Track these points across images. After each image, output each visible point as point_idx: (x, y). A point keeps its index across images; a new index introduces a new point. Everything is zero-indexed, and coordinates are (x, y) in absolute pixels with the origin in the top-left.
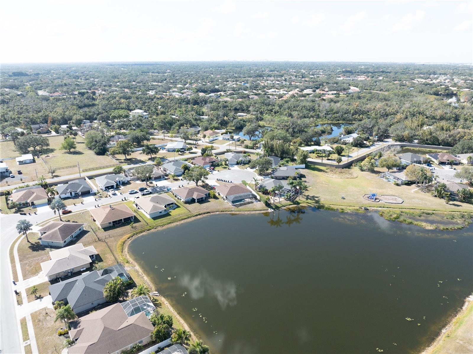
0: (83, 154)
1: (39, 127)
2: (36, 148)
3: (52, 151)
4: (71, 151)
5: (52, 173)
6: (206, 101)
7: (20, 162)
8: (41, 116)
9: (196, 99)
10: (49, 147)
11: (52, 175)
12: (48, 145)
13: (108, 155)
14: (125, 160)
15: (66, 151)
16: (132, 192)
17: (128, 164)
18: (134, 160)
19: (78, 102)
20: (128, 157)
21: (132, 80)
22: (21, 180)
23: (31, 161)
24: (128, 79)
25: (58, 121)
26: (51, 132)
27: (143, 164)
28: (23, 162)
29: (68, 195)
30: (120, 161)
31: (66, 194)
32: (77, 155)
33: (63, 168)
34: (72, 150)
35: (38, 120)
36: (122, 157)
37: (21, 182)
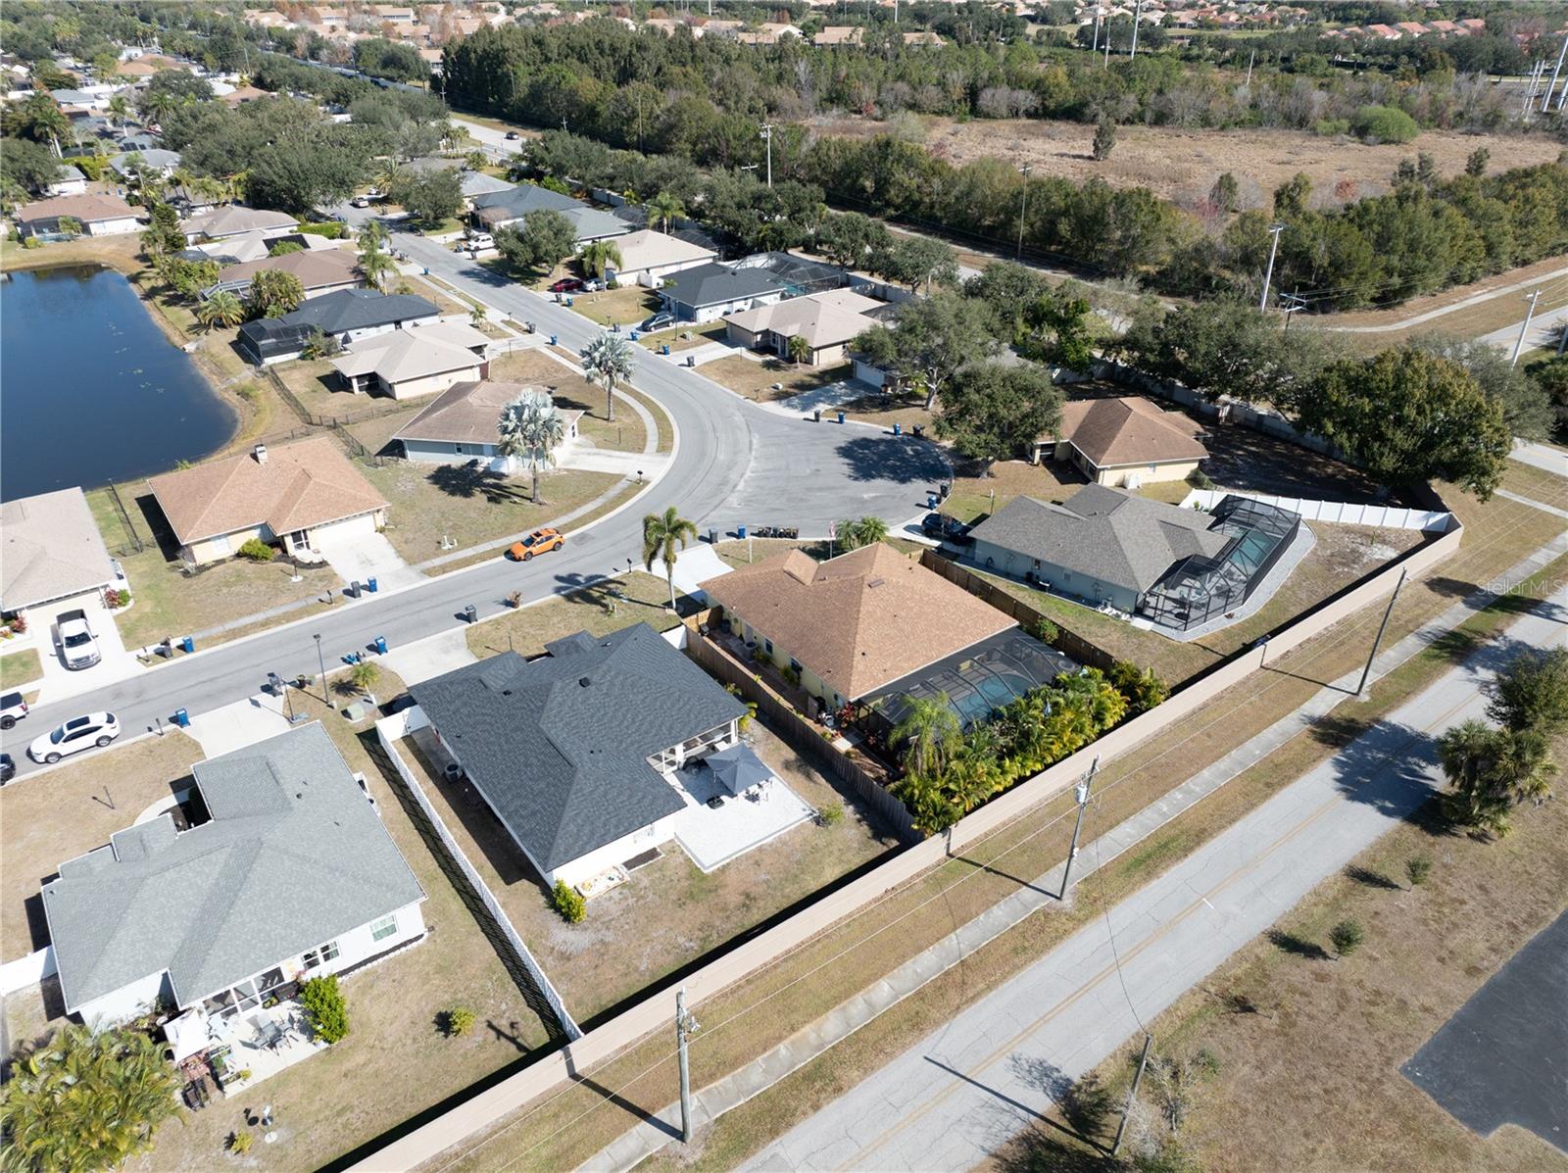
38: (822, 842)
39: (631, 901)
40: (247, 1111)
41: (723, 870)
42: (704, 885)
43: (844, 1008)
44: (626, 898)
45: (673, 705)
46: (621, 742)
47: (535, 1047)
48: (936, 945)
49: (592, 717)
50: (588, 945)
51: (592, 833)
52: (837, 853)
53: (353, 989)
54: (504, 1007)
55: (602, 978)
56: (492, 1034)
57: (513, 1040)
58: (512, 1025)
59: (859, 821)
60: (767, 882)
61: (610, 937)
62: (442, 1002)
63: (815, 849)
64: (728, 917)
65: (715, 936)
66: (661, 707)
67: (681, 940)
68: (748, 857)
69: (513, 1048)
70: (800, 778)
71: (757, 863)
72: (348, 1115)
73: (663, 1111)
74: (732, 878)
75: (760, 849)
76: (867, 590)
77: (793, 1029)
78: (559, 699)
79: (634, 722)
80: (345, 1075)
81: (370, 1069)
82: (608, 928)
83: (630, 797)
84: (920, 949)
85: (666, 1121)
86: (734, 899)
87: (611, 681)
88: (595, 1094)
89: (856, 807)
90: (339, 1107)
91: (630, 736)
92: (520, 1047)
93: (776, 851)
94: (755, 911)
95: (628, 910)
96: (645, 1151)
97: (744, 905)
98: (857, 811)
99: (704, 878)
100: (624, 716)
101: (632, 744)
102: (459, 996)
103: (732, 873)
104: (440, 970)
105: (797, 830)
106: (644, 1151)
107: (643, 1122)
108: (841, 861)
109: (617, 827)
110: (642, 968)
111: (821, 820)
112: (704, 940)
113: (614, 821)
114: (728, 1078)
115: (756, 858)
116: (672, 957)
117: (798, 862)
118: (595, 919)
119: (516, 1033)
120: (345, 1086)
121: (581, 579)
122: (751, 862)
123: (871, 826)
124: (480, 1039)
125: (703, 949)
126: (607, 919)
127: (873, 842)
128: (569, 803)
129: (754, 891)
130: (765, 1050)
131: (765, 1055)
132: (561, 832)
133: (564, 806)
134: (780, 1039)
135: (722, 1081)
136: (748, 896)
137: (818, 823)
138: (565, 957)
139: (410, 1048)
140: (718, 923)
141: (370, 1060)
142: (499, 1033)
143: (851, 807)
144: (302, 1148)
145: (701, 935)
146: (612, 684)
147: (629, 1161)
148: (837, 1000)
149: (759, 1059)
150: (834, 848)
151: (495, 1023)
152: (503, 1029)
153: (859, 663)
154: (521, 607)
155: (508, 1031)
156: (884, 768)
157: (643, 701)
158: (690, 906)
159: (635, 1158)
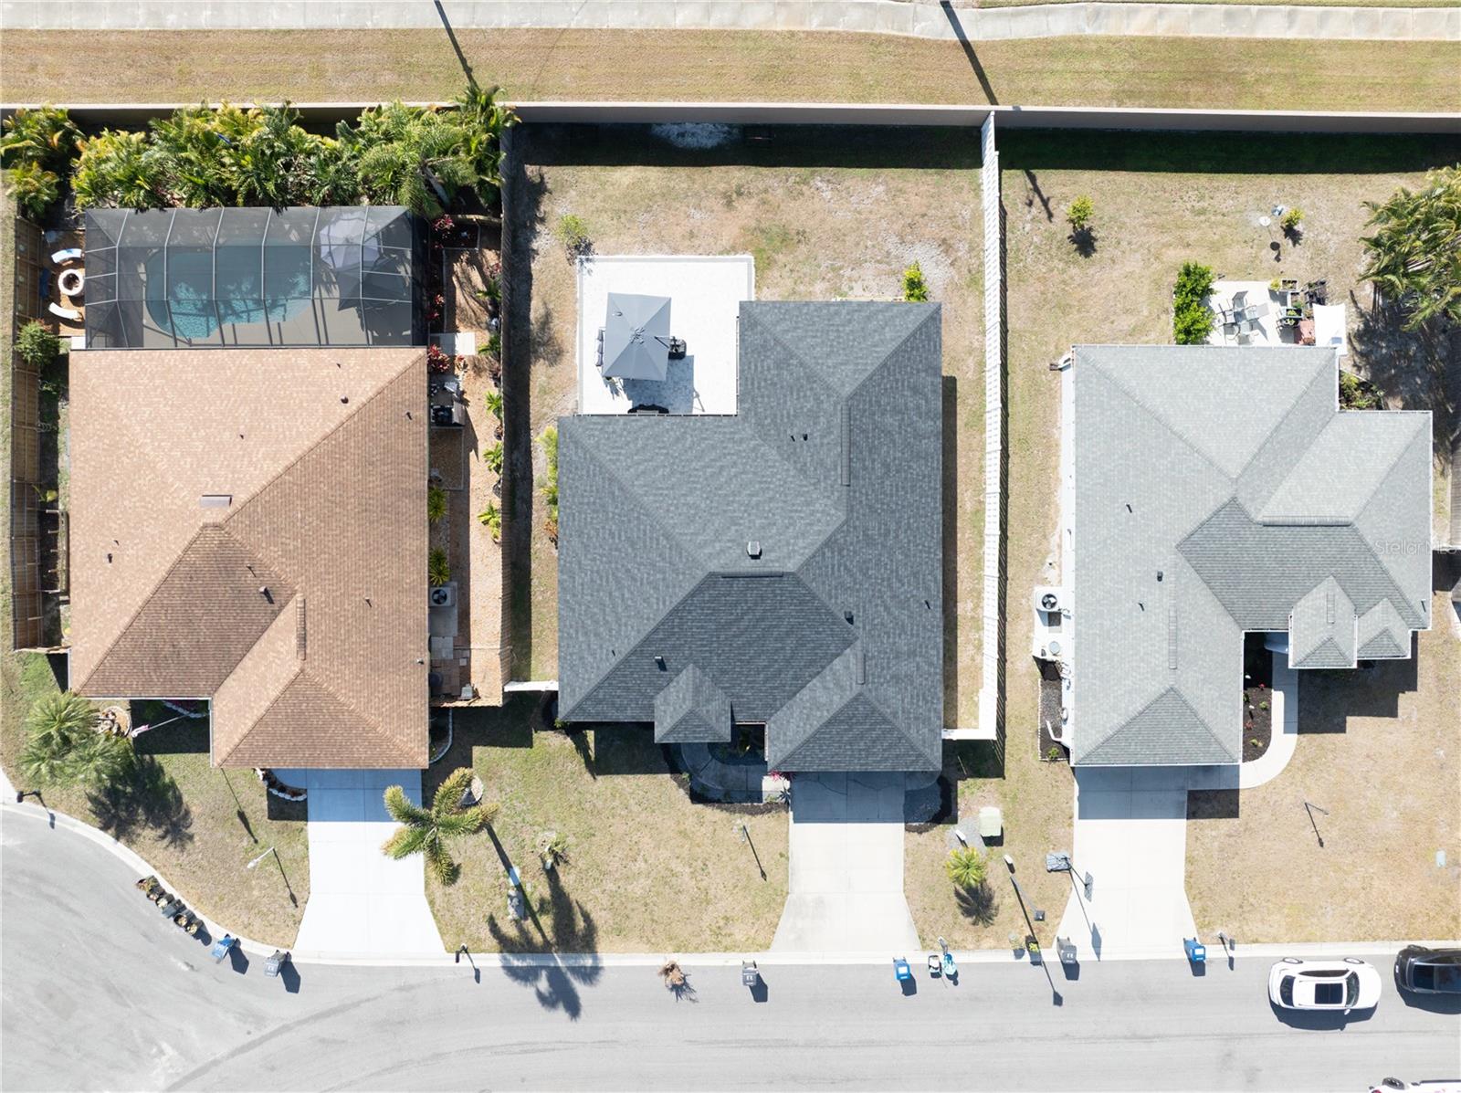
38: (605, 218)
39: (847, 272)
40: (1278, 259)
41: (733, 249)
42: (764, 243)
43: (733, 24)
44: (850, 279)
45: (655, 470)
46: (754, 449)
47: (1019, 172)
48: (597, 26)
49: (771, 499)
50: (918, 245)
51: (869, 318)
52: (600, 196)
53: (1153, 335)
54: (1028, 227)
55: (925, 201)
56: (1051, 205)
57: (1037, 190)
58: (1030, 204)
59: (542, 220)
60: (697, 207)
61: (891, 244)
62: (1079, 269)
63: (618, 214)
64: (766, 191)
65: (792, 180)
66: (672, 473)
67: (828, 195)
68: (694, 249)
69: (1039, 182)
70: (556, 324)
71: (692, 235)
72: (1198, 205)
73: (948, 39)
74: (730, 232)
75: (676, 251)
76: (241, 497)
77: (792, 34)
78: (801, 543)
79: (722, 468)
80: (1189, 245)
81: (1167, 238)
82: (888, 253)
83: (801, 339)
84: (617, 33)
85: (950, 28)
86: (746, 208)
87: (717, 539)
88: (994, 90)
89: (529, 241)
90: (1202, 218)
91: (738, 453)
92: (1033, 179)
93: (661, 239)
94: (734, 183)
95: (858, 264)
96: (981, 14)
97: (740, 194)
98: (534, 233)
99: (758, 253)
100: (728, 482)
101: (741, 441)
102: (1061, 265)
103: (725, 241)
104: (1065, 309)
105: (619, 249)
106: (983, 16)
107: (969, 39)
108: (603, 184)
109: (837, 313)
110: (881, 188)
111: (582, 248)
112: (805, 182)
113: (837, 320)
114: (877, 31)
115: (691, 242)
116: (847, 184)
117: (648, 210)
118: (894, 273)
119: (1031, 194)
120: (1193, 236)
121: (543, 984)
122: (697, 242)
123: (536, 204)
124: (1062, 207)
125: (812, 174)
126: (883, 266)
127: (549, 186)
128: (878, 363)
129: (718, 204)
130: (830, 33)
131: (832, 29)
132: (905, 335)
133: (884, 365)
134: (809, 34)
135: (885, 31)
136: (729, 203)
137: (588, 246)
138: (946, 245)
139: (1125, 236)
140: (780, 191)
141: (1164, 245)
142: (1045, 203)
143: (535, 245)
144: (1242, 198)
145: (805, 188)
146: (718, 535)
147: (999, 15)
148: (733, 35)
149: (840, 29)
150: (598, 203)
151: (1045, 215)
152: (1040, 203)
153: (363, 392)
154: (662, 961)
155: (1037, 200)
156: (452, 272)
157: (691, 491)
158: (796, 225)
159: (992, 14)
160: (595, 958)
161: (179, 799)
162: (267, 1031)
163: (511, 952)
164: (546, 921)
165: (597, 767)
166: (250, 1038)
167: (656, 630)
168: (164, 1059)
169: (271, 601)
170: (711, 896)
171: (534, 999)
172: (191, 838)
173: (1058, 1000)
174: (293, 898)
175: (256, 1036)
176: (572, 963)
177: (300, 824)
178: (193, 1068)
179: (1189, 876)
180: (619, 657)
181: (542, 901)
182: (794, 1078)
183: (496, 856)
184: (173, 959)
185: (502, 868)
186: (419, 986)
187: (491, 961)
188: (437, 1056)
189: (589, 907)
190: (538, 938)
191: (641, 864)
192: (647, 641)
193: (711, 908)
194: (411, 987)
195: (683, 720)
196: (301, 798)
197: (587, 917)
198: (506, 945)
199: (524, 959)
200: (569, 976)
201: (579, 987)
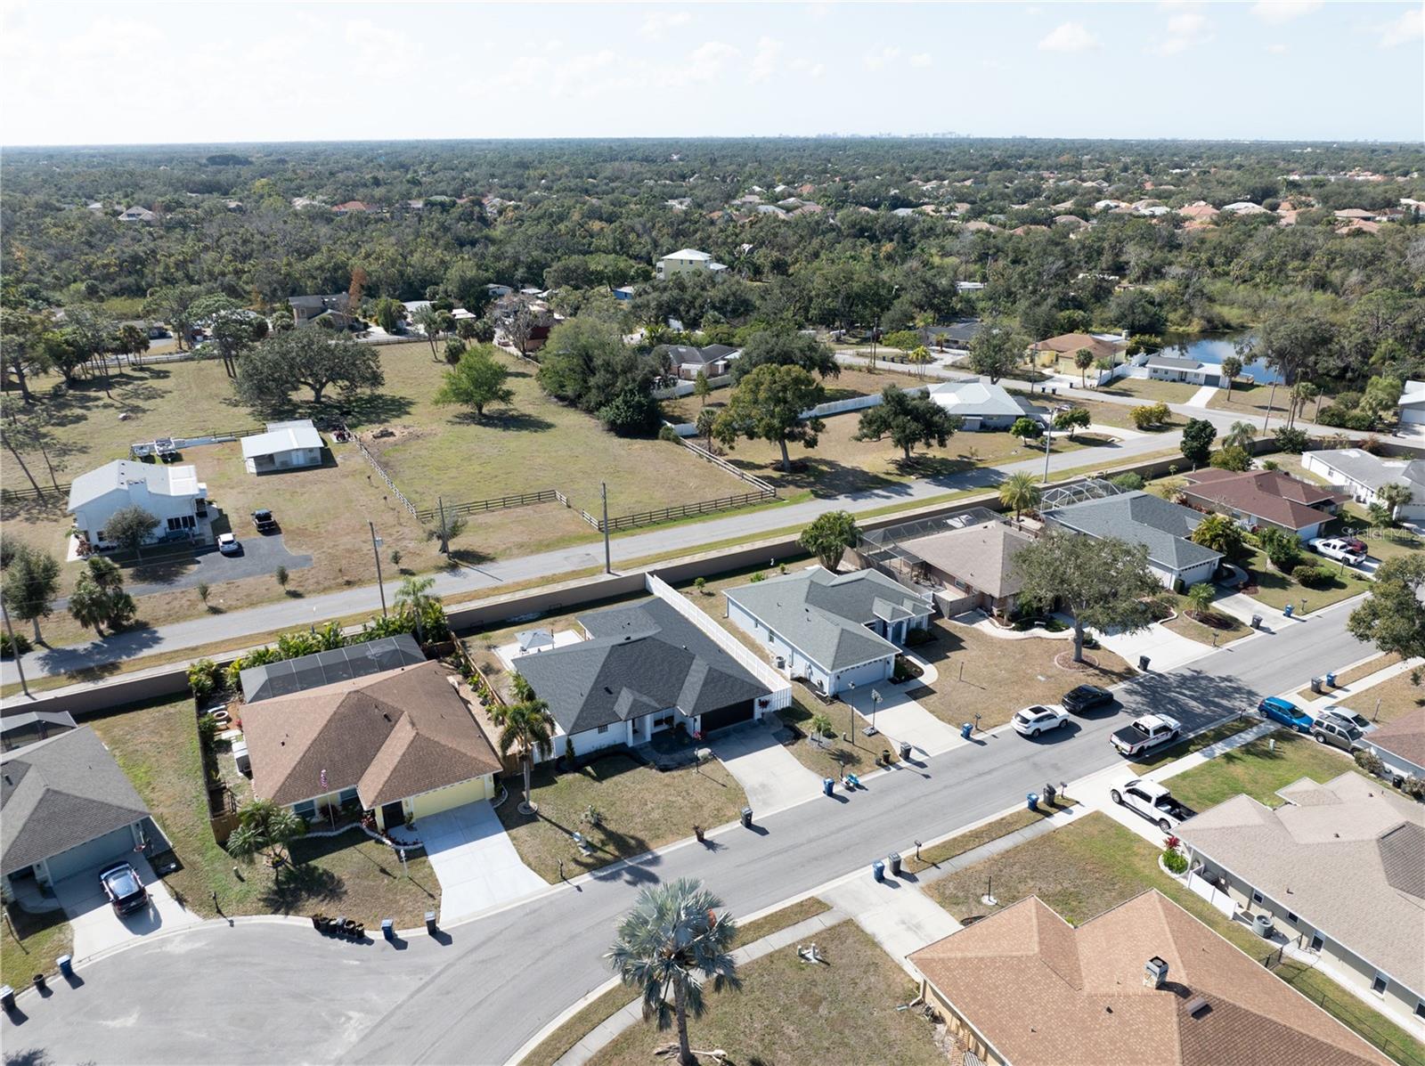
0: (549, 426)
1: (321, 305)
2: (323, 393)
3: (399, 407)
4: (485, 410)
5: (445, 536)
6: (907, 232)
7: (259, 460)
8: (321, 268)
9: (864, 223)
10: (380, 391)
11: (444, 549)
12: (376, 379)
13: (677, 441)
14: (779, 466)
15: (467, 409)
16: (1044, 726)
17: (818, 496)
18: (825, 468)
19: (433, 230)
20: (797, 451)
21: (586, 174)
22: (283, 578)
23: (313, 459)
24: (571, 171)
25: (391, 285)
26: (366, 326)
27: (899, 493)
28: (277, 460)
29: (618, 733)
30: (758, 472)
31: (602, 728)
32: (525, 433)
33: (487, 506)
34: (493, 407)
35: (309, 283)
36: (766, 452)
37: (281, 589)
38: (498, 640)
52: (493, 637)
63: (504, 638)
70: (492, 665)
74: (558, 629)
86: (561, 623)
105: (509, 644)
111: (492, 647)
136: (553, 624)
137: (495, 646)
143: (468, 652)
160: (652, 853)
161: (332, 877)
162: (433, 974)
163: (595, 869)
164: (611, 848)
165: (600, 777)
166: (423, 982)
167: (598, 676)
168: (352, 1022)
169: (389, 720)
170: (700, 802)
171: (626, 885)
172: (346, 892)
173: (927, 777)
174: (431, 896)
175: (427, 978)
176: (638, 861)
177: (423, 858)
178: (379, 1018)
179: (938, 717)
180: (585, 696)
181: (602, 841)
182: (816, 859)
183: (560, 831)
184: (345, 961)
185: (567, 836)
186: (541, 908)
187: (586, 879)
188: (572, 938)
189: (632, 833)
190: (608, 857)
191: (650, 805)
192: (596, 682)
193: (705, 808)
194: (535, 911)
195: (633, 705)
196: (420, 845)
197: (632, 838)
198: (589, 868)
199: (606, 870)
200: (640, 866)
201: (652, 869)
